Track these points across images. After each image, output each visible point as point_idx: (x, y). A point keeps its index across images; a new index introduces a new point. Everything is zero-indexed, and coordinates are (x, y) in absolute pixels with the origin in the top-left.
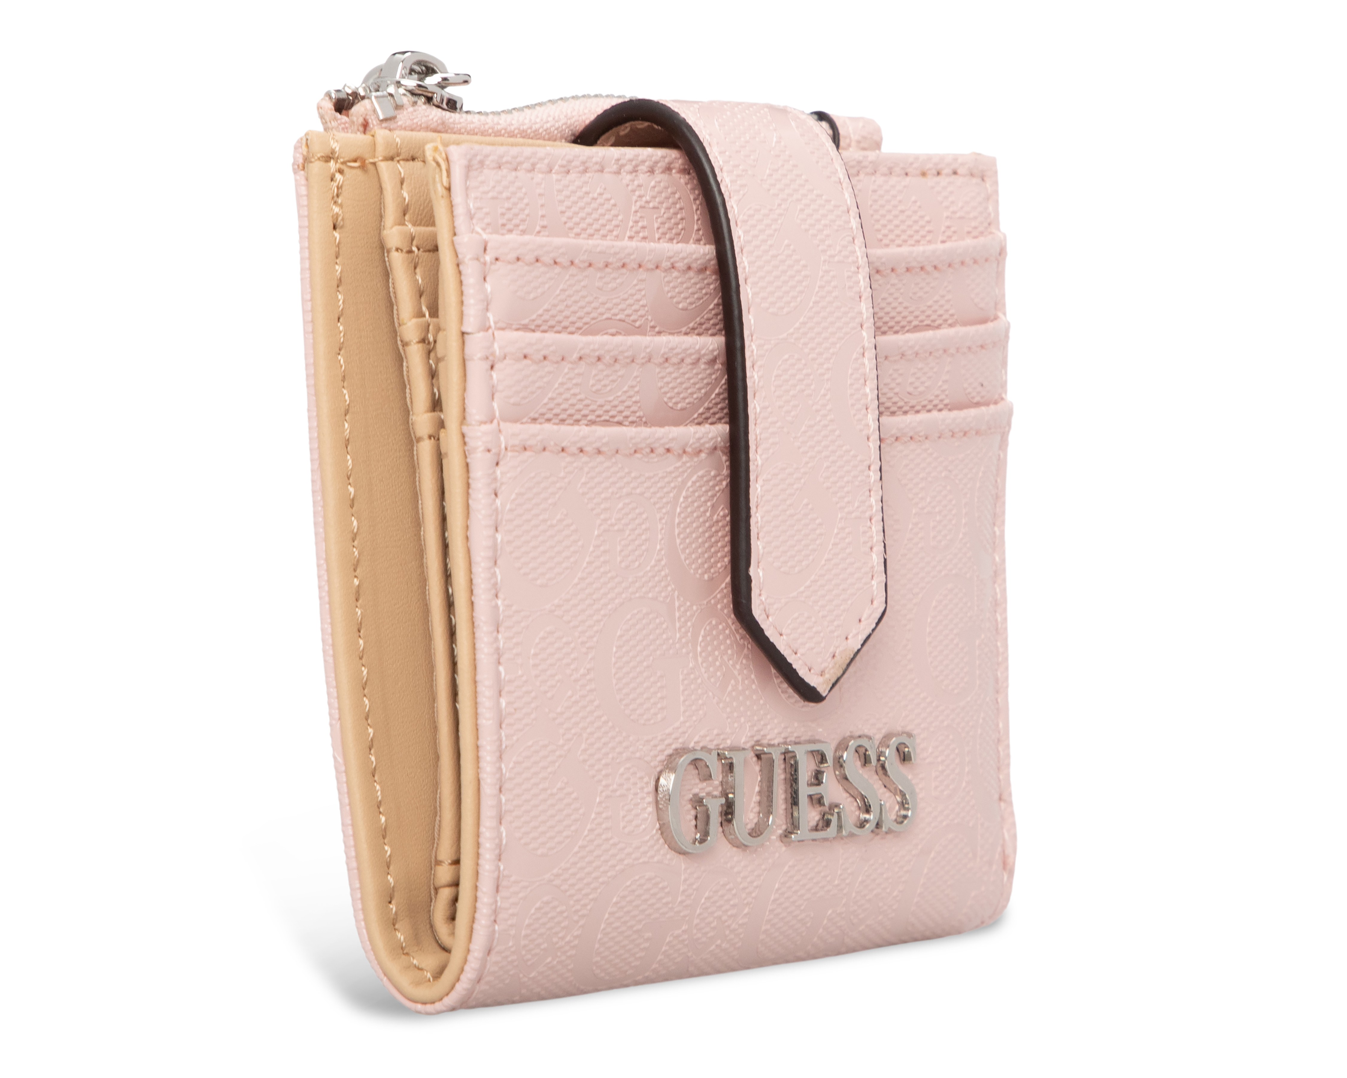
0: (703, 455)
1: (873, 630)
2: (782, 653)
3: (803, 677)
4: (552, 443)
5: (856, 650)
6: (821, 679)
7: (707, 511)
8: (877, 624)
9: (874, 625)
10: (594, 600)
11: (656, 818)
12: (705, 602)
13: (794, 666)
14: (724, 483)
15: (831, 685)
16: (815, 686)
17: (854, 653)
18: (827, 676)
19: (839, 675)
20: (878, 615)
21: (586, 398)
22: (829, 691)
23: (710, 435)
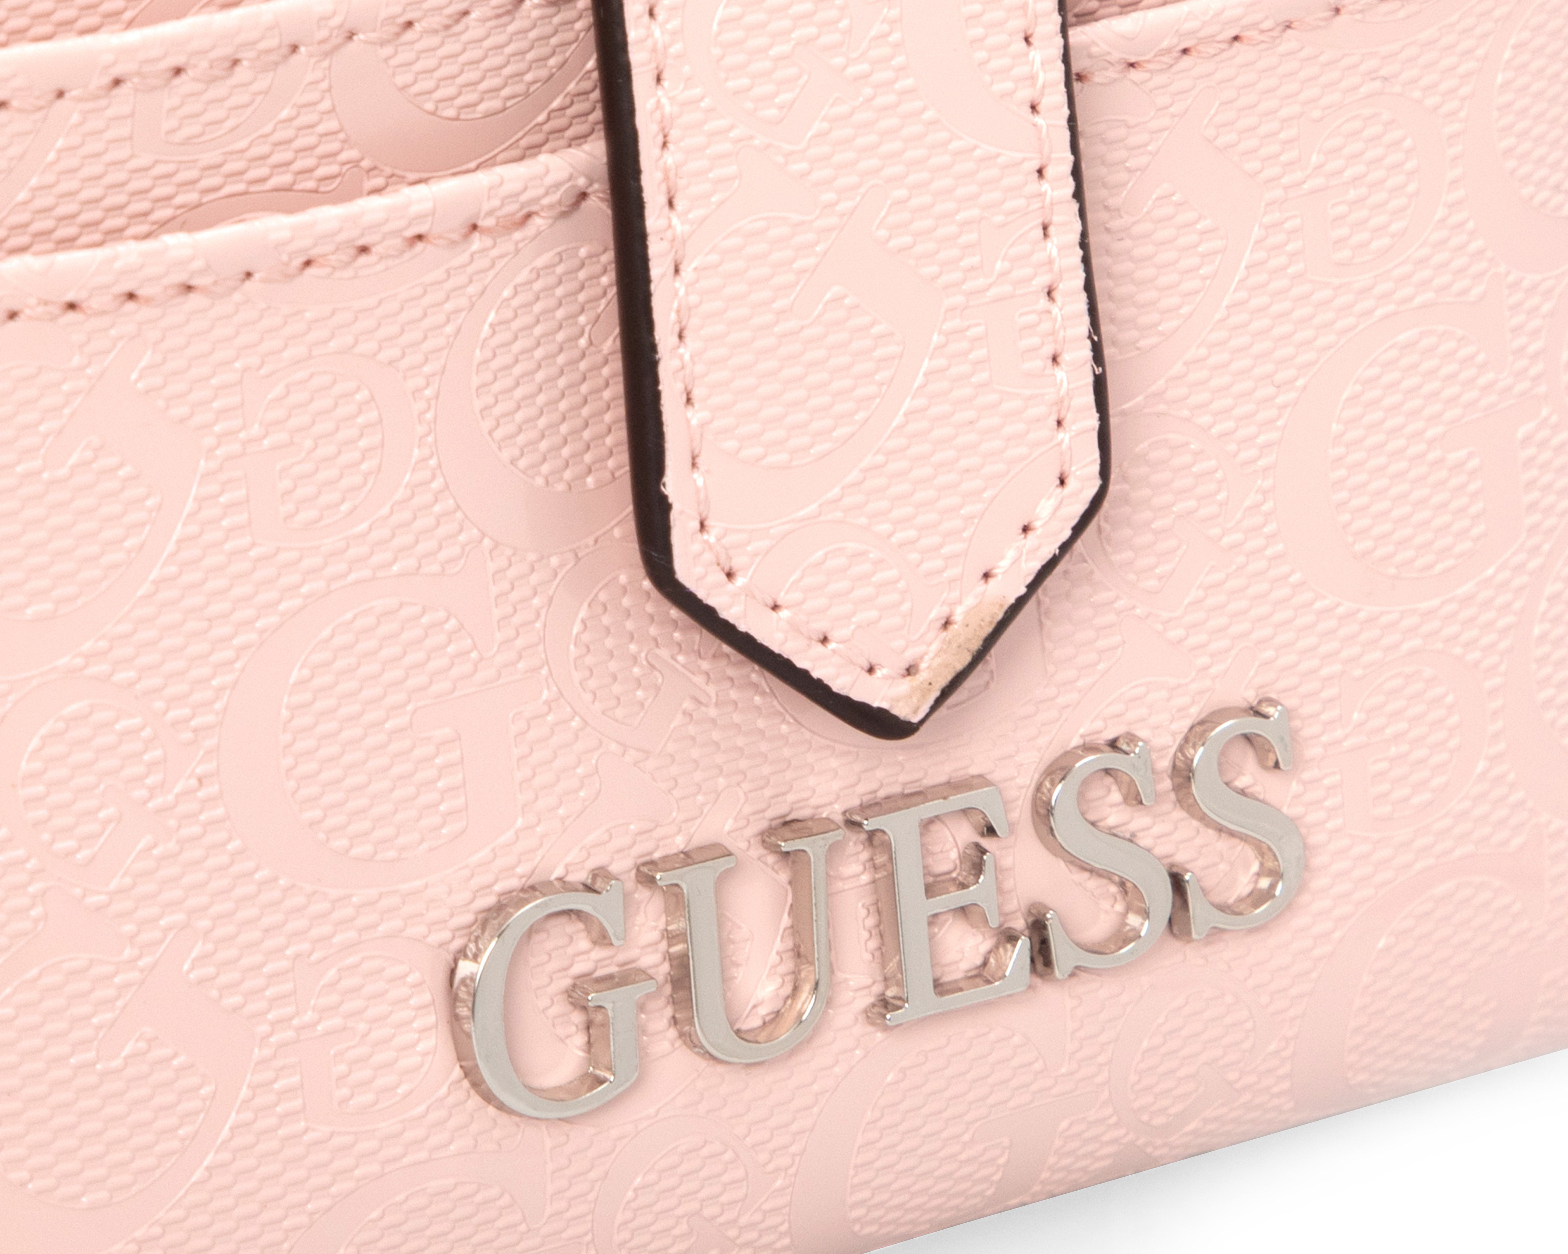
0: (538, 222)
1: (1065, 547)
2: (776, 649)
3: (843, 692)
4: (32, 301)
5: (1012, 600)
6: (905, 685)
7: (582, 333)
8: (1078, 529)
9: (1067, 534)
10: (210, 620)
11: (453, 1055)
12: (590, 541)
13: (815, 674)
14: (605, 280)
15: (936, 694)
16: (885, 705)
17: (1006, 607)
18: (923, 676)
19: (960, 666)
20: (1080, 507)
21: (157, 162)
22: (934, 708)
23: (549, 180)
